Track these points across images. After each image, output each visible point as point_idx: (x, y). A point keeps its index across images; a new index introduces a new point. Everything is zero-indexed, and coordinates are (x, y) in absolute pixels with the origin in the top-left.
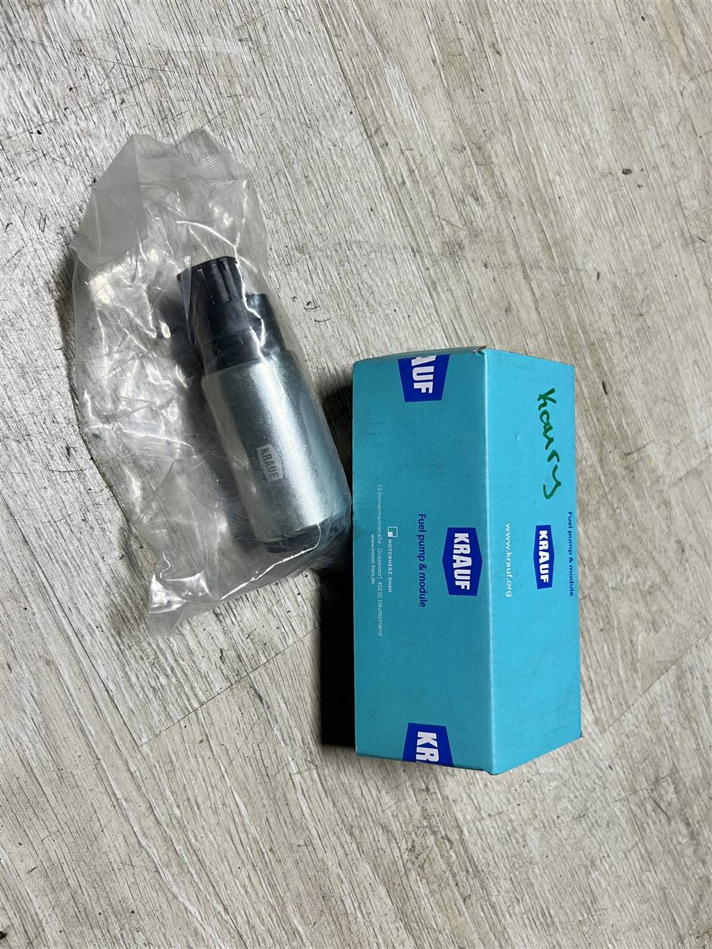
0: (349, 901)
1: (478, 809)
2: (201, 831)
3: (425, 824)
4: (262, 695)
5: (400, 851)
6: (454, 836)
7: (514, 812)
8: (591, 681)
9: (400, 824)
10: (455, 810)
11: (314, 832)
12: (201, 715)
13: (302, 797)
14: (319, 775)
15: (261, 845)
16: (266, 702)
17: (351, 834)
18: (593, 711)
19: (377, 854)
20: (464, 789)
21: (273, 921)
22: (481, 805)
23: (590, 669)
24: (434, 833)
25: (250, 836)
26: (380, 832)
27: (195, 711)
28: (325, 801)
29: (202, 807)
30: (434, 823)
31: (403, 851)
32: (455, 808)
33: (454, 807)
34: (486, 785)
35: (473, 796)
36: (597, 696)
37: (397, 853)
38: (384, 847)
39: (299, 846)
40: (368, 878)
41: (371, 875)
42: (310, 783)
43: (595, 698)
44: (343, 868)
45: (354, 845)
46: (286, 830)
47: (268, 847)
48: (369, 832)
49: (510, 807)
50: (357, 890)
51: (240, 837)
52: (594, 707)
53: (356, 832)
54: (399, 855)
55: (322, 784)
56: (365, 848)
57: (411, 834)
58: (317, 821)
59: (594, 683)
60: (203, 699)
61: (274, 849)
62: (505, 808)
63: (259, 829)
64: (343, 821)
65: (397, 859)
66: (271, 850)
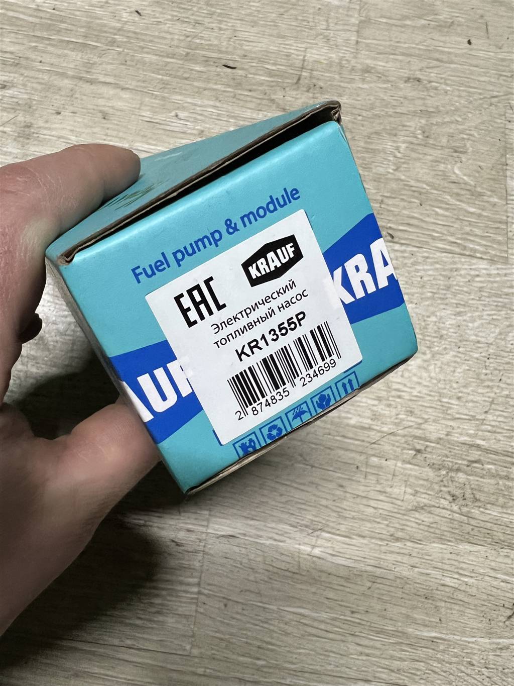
0: (448, 580)
1: (473, 418)
2: (290, 655)
3: (444, 472)
4: (231, 533)
5: (447, 509)
6: (475, 454)
7: (502, 389)
8: (455, 243)
9: (426, 493)
10: (456, 439)
11: (369, 568)
12: (206, 592)
13: (334, 558)
14: (329, 532)
15: (342, 617)
16: (239, 534)
17: (398, 539)
18: (481, 258)
19: (432, 530)
20: (444, 419)
21: (408, 651)
22: (471, 413)
23: (445, 237)
24: (458, 470)
25: (329, 621)
26: (417, 515)
27: (199, 593)
28: (354, 541)
29: (274, 641)
30: (450, 464)
31: (449, 507)
32: (455, 437)
33: (452, 438)
34: (459, 398)
35: (458, 416)
36: (471, 246)
37: (446, 513)
38: (431, 520)
39: (370, 588)
40: (445, 551)
41: (444, 546)
42: (329, 545)
43: (471, 250)
44: (417, 565)
45: (409, 544)
46: (348, 590)
47: (348, 613)
48: (409, 523)
49: (495, 390)
50: (446, 567)
51: (321, 630)
52: (478, 255)
53: (400, 534)
54: (449, 513)
55: (339, 535)
56: (419, 536)
57: (441, 491)
58: (363, 559)
59: (458, 241)
60: (196, 580)
61: (354, 610)
62: (492, 395)
63: (328, 610)
64: (381, 539)
65: (451, 517)
66: (353, 612)
